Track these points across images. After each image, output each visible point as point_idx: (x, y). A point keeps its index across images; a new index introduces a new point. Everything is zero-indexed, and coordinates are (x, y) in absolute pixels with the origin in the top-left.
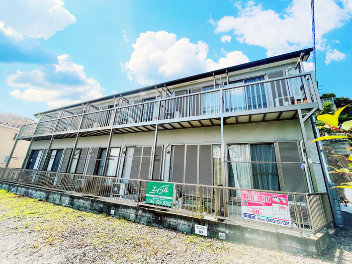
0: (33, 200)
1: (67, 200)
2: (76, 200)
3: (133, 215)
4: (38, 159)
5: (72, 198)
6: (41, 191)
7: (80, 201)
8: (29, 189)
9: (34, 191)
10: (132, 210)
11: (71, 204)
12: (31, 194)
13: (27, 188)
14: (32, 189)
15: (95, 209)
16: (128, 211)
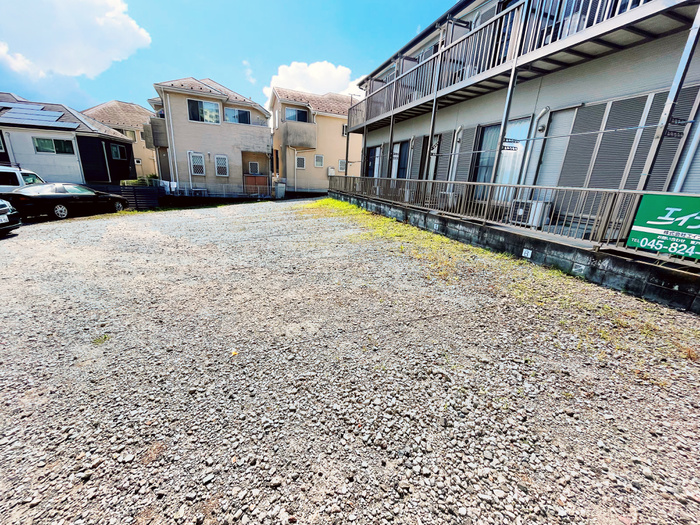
0: (389, 219)
1: (436, 225)
2: (450, 226)
3: (583, 267)
4: (377, 162)
5: (444, 221)
6: (396, 208)
7: (457, 227)
8: (380, 204)
9: (387, 209)
10: (579, 255)
11: (443, 231)
12: (384, 212)
13: (377, 203)
14: (384, 205)
15: (487, 244)
16: (570, 257)
